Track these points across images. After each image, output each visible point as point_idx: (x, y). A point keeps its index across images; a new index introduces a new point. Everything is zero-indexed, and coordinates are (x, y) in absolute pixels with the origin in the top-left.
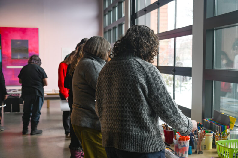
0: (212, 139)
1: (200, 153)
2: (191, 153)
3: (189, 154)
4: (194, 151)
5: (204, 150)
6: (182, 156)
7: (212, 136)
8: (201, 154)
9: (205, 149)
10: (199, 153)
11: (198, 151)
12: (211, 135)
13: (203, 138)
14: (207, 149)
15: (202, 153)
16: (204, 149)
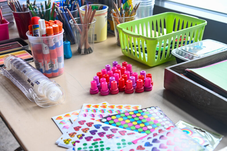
0: (107, 21)
1: (88, 51)
2: (70, 54)
3: (66, 57)
4: (74, 49)
5: (95, 43)
6: (52, 69)
7: (106, 15)
8: (90, 53)
9: (96, 41)
10: (85, 52)
11: (83, 48)
12: (104, 14)
13: (90, 22)
14: (98, 40)
15: (92, 51)
16: (94, 41)
